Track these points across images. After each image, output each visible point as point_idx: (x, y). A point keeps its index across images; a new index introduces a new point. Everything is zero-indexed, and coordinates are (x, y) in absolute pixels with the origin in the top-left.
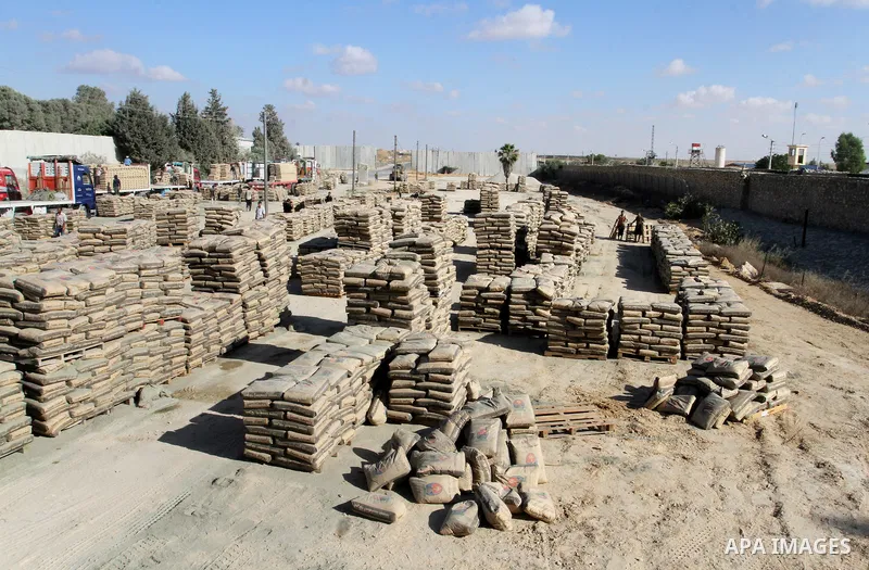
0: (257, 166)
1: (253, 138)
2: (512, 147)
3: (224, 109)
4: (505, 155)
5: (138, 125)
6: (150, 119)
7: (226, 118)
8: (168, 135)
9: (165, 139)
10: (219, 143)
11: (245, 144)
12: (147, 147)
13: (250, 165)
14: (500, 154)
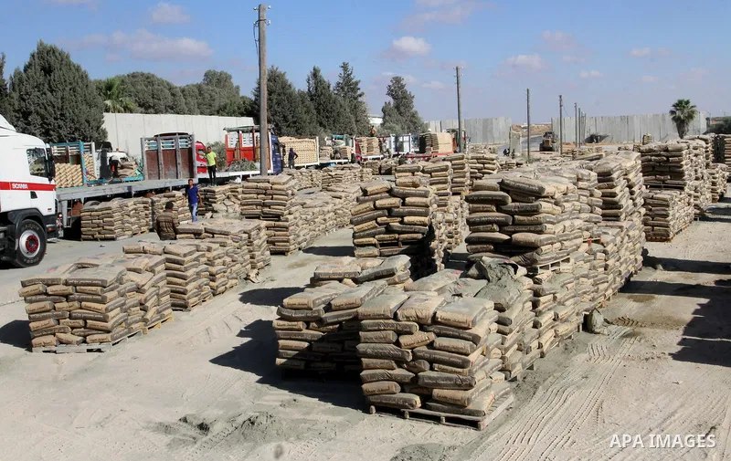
0: (401, 139)
1: (382, 114)
2: (687, 102)
3: (357, 83)
4: (678, 113)
5: (278, 104)
6: (291, 95)
7: (359, 92)
8: (307, 112)
9: (305, 117)
10: (353, 120)
11: (377, 121)
12: (288, 126)
13: (393, 139)
14: (672, 112)
